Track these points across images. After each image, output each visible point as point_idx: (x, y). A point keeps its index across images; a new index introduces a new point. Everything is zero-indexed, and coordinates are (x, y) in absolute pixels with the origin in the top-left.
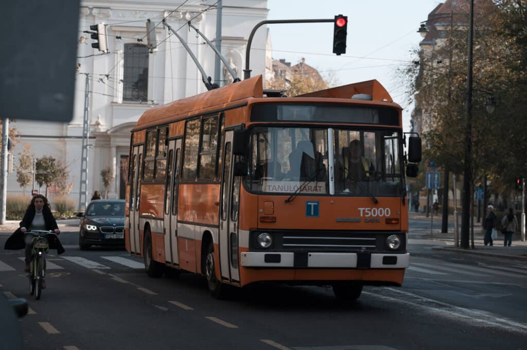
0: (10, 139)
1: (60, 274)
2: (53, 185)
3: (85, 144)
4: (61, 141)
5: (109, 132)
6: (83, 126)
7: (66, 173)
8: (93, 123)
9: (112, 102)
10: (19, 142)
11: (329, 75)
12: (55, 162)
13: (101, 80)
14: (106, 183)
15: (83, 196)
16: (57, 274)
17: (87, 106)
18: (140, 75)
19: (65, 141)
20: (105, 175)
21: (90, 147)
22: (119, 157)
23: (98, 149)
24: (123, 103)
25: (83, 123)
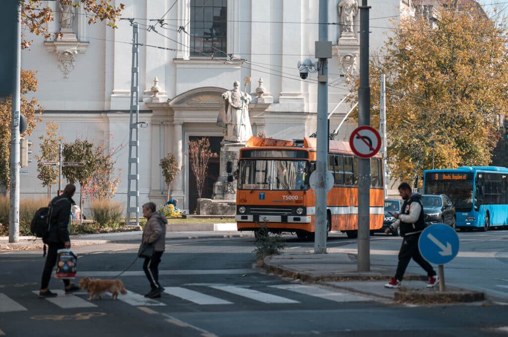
0: (23, 116)
1: (90, 315)
2: (90, 182)
3: (134, 122)
4: (102, 117)
5: (170, 103)
6: (130, 95)
7: (109, 165)
8: (148, 89)
9: (176, 59)
10: (41, 121)
11: (495, 11)
12: (93, 149)
13: (153, 28)
14: (168, 178)
15: (133, 198)
16: (86, 315)
17: (135, 66)
18: (215, 18)
19: (108, 118)
20: (167, 165)
21: (141, 126)
22: (187, 138)
23: (156, 129)
24: (191, 59)
25: (130, 91)
